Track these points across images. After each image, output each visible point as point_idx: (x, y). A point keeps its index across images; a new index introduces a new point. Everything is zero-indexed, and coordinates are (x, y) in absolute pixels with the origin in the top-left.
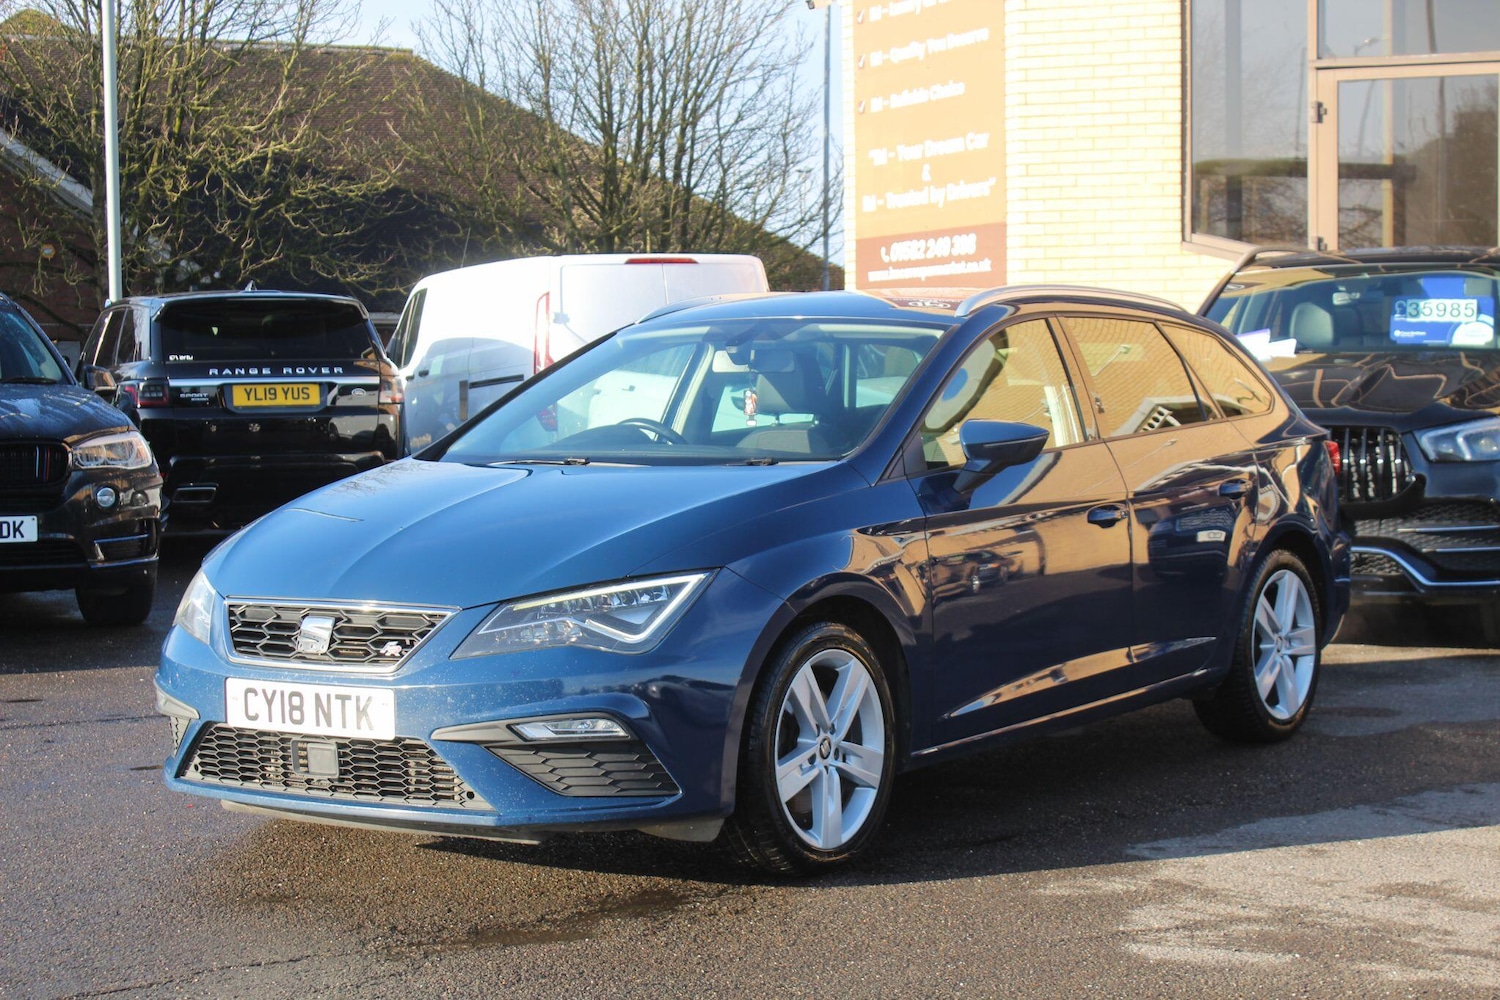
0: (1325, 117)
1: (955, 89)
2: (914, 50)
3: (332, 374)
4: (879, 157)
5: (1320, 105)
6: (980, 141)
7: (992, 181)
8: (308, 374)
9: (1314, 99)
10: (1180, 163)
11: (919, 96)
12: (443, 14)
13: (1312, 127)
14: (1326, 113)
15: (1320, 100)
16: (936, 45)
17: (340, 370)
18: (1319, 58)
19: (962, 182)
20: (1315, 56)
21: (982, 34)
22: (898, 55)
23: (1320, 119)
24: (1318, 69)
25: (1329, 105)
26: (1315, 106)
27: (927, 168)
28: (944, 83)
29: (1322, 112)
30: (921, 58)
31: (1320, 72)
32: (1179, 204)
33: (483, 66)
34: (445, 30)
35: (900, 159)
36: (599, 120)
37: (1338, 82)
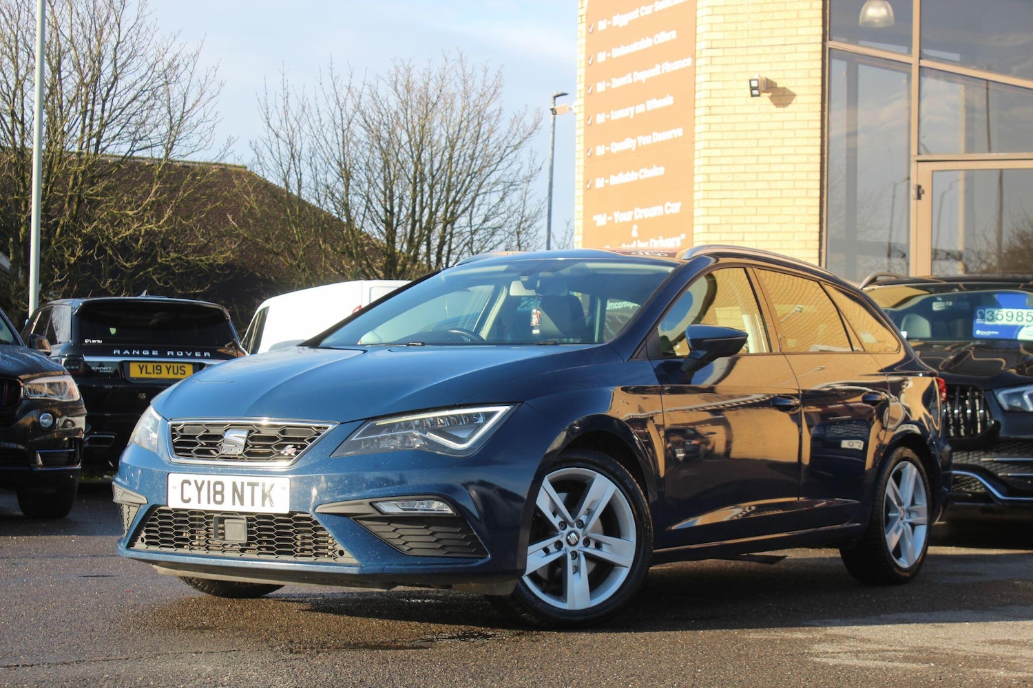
0: (923, 196)
1: (658, 171)
2: (629, 144)
3: (202, 357)
4: (601, 220)
5: (919, 187)
6: (675, 208)
7: (683, 236)
8: (185, 356)
9: (916, 183)
10: (818, 226)
11: (631, 177)
12: (273, 136)
13: (913, 202)
14: (923, 193)
15: (919, 184)
16: (645, 140)
17: (209, 354)
18: (919, 154)
19: (661, 237)
20: (916, 153)
21: (679, 132)
22: (616, 147)
23: (919, 197)
24: (918, 161)
25: (926, 187)
26: (916, 188)
27: (635, 227)
28: (649, 167)
29: (921, 192)
30: (634, 149)
31: (920, 164)
32: (817, 255)
33: (301, 174)
34: (275, 147)
35: (616, 221)
36: (384, 218)
37: (933, 171)
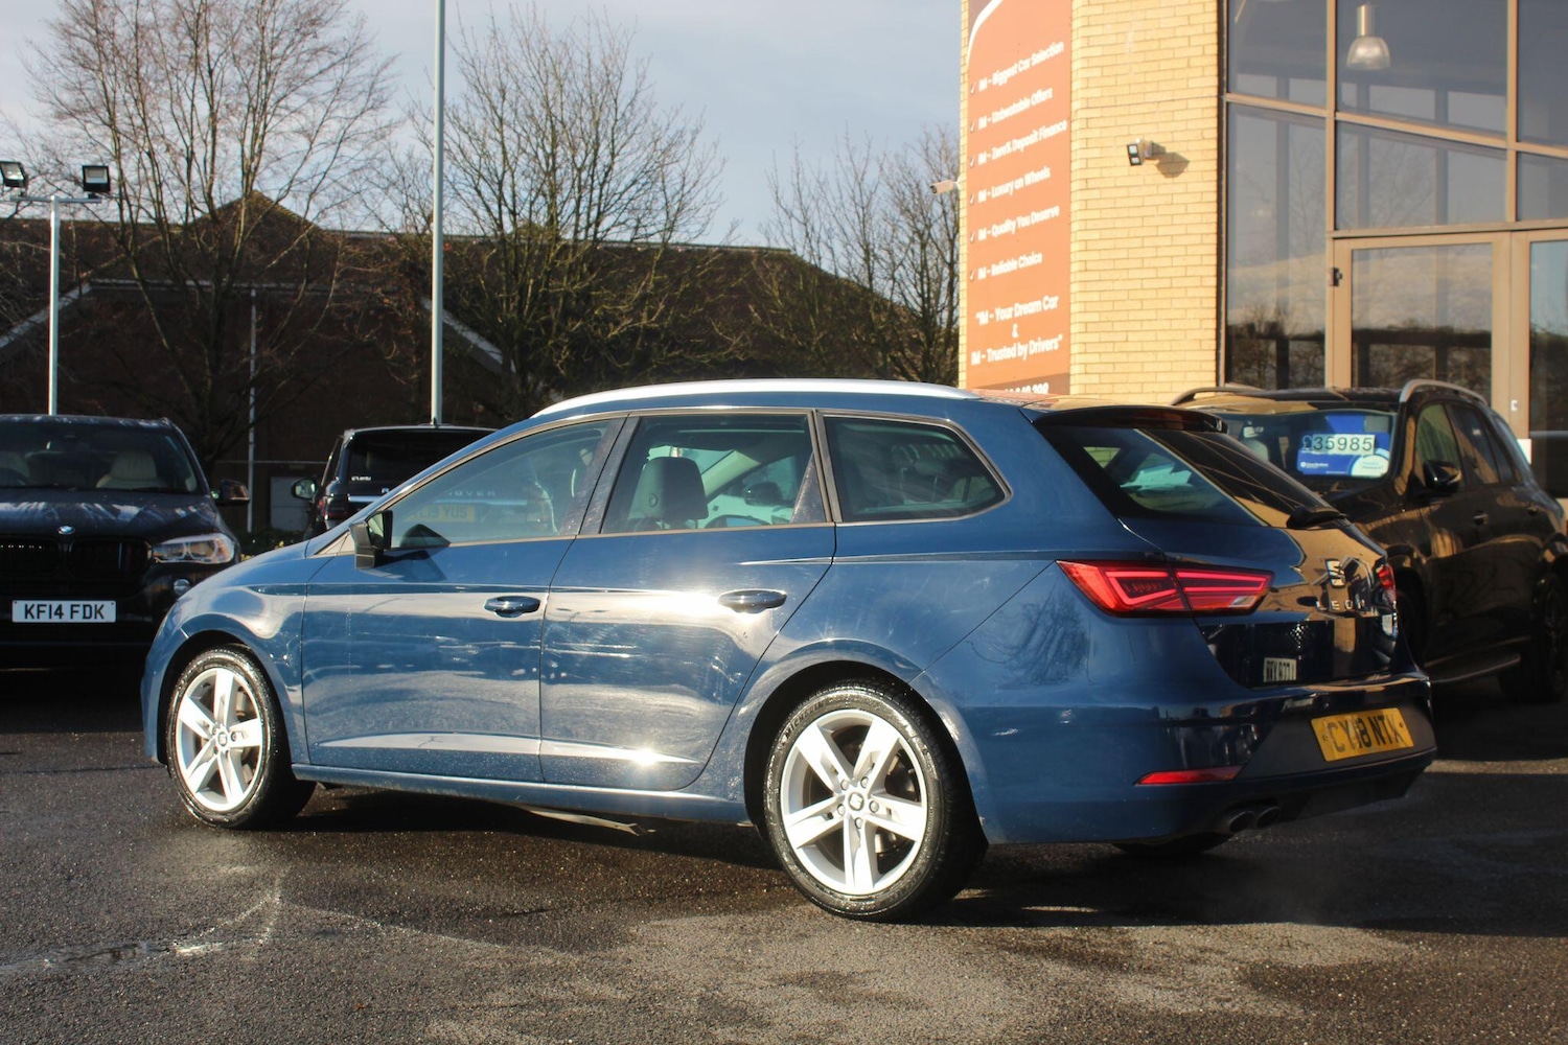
0: (1340, 281)
1: (1035, 259)
2: (1008, 226)
3: (486, 497)
4: (983, 318)
5: (1335, 271)
6: (1052, 303)
7: (1060, 337)
8: (465, 496)
9: (1331, 266)
10: (1215, 321)
11: (1009, 266)
13: (1329, 289)
14: (1341, 277)
15: (1336, 266)
16: (1024, 222)
17: (493, 494)
18: (1336, 229)
19: (1039, 339)
20: (1331, 227)
21: (1055, 211)
22: (998, 230)
23: (1336, 283)
24: (1335, 239)
25: (1344, 270)
26: (1332, 271)
27: (1015, 326)
28: (1028, 255)
29: (1338, 276)
30: (1013, 232)
31: (1337, 241)
32: (1213, 357)
35: (998, 319)
37: (1352, 251)
